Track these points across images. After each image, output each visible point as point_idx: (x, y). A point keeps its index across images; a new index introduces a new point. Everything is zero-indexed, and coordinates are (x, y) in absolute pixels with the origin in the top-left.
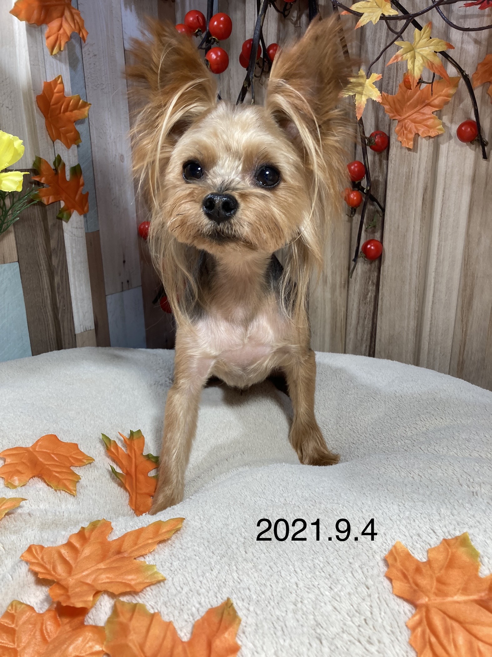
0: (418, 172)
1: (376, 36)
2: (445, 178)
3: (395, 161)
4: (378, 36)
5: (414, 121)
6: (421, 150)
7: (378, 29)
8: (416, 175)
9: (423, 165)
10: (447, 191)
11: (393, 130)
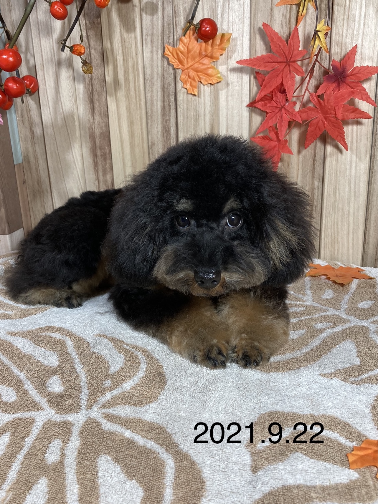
0: (204, 115)
2: (227, 119)
3: (183, 106)
5: (197, 71)
6: (204, 96)
8: (203, 118)
9: (208, 109)
11: (178, 79)
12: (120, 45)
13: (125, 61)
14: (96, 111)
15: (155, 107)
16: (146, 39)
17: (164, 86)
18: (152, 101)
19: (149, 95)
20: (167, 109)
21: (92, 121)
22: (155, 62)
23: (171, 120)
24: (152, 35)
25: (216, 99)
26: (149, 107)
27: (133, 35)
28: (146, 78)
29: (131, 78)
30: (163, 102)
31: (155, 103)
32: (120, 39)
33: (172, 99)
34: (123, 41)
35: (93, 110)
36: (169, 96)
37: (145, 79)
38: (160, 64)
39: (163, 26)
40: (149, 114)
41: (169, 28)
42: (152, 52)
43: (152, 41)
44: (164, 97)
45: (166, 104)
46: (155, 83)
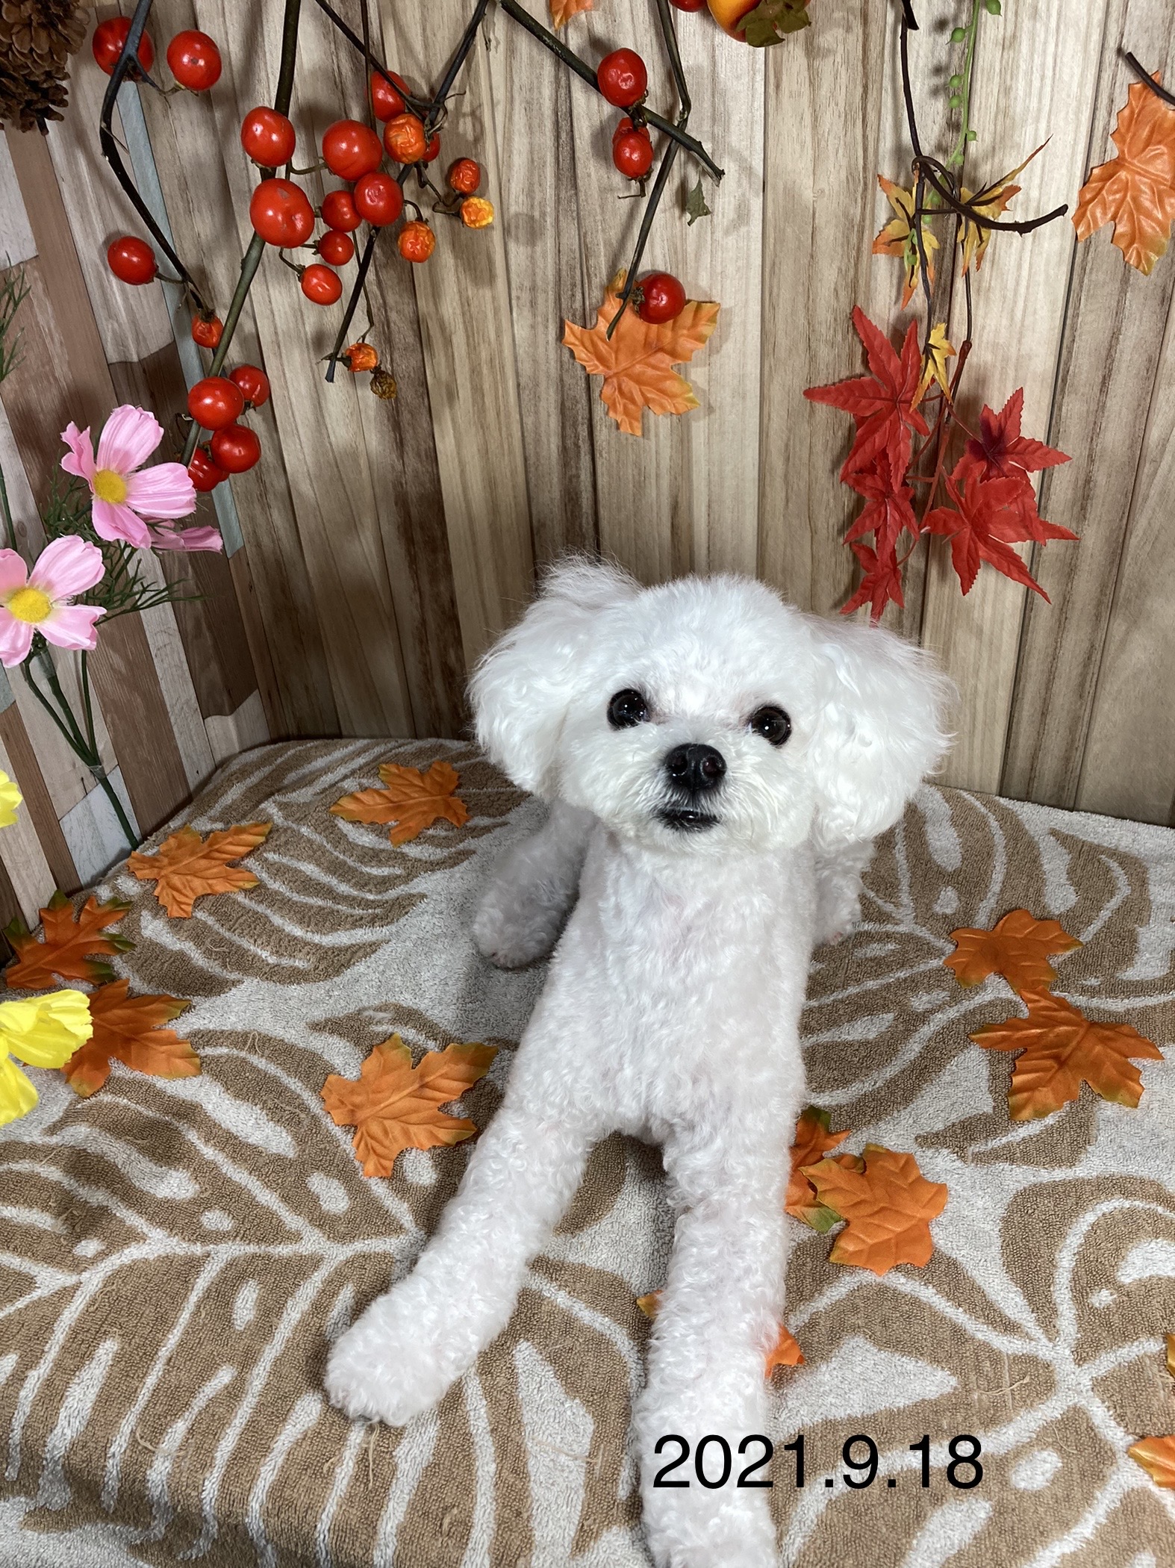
0: (657, 476)
1: (533, 199)
2: (710, 482)
3: (609, 453)
4: (538, 197)
5: (638, 380)
6: (657, 435)
7: (536, 186)
8: (653, 481)
9: (665, 463)
10: (715, 506)
11: (597, 394)
12: (458, 311)
13: (472, 348)
14: (408, 449)
15: (545, 447)
16: (518, 298)
17: (563, 404)
18: (537, 433)
19: (529, 421)
20: (572, 454)
21: (399, 467)
22: (541, 350)
23: (583, 477)
24: (533, 289)
25: (683, 442)
26: (531, 448)
27: (487, 293)
28: (522, 384)
29: (487, 386)
30: (563, 437)
31: (544, 439)
32: (457, 297)
33: (583, 431)
34: (465, 303)
35: (400, 444)
36: (575, 425)
37: (518, 385)
38: (552, 355)
39: (559, 272)
40: (531, 461)
41: (573, 278)
42: (533, 327)
43: (533, 304)
44: (563, 428)
45: (569, 443)
46: (543, 396)
